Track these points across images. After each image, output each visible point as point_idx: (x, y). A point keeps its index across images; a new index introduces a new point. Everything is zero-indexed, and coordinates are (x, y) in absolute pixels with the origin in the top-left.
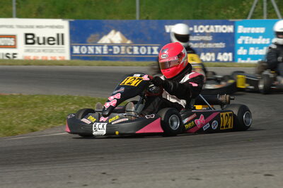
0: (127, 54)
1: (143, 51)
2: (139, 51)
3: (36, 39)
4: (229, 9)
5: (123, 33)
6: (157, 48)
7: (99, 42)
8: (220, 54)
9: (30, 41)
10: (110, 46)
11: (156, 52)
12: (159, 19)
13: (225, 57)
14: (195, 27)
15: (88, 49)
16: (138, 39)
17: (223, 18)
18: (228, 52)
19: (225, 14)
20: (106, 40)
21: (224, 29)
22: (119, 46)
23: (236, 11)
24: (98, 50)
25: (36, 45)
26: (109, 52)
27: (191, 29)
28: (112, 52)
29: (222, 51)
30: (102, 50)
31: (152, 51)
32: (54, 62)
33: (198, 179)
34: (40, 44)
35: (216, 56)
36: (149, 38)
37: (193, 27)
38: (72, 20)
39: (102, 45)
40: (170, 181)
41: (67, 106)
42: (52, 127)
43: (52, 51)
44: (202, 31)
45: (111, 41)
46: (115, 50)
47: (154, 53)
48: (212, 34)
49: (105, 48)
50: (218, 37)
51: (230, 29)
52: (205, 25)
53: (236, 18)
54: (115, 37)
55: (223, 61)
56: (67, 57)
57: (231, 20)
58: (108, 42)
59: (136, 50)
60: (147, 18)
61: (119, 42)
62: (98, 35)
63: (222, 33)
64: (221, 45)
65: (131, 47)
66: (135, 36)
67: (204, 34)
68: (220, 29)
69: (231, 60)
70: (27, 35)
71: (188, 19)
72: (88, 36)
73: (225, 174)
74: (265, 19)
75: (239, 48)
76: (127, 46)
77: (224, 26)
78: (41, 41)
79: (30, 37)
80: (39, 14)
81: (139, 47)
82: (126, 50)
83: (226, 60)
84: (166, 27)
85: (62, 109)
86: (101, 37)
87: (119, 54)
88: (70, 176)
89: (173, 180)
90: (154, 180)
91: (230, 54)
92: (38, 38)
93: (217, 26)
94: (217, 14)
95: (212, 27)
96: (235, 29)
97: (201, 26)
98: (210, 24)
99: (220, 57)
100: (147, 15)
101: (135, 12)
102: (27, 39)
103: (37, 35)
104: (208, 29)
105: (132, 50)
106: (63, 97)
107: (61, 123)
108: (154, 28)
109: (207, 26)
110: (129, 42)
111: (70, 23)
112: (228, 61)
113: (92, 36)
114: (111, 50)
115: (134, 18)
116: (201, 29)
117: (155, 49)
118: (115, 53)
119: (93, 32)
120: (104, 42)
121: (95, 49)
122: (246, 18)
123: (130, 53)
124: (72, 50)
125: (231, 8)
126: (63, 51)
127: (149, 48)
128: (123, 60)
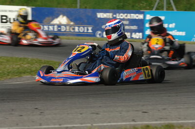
0: (70, 32)
1: (82, 29)
2: (79, 30)
3: (8, 19)
4: (142, 3)
5: (68, 17)
6: (91, 28)
7: (52, 23)
8: (133, 33)
9: (4, 21)
10: (59, 26)
11: (90, 31)
12: (94, 8)
13: (137, 36)
14: (118, 14)
15: (44, 27)
16: (78, 22)
17: (137, 9)
18: (139, 32)
19: (139, 6)
20: (56, 21)
21: (137, 16)
22: (65, 26)
23: (146, 5)
24: (51, 28)
25: (8, 23)
26: (58, 30)
27: (115, 16)
28: (60, 29)
29: (135, 31)
30: (54, 28)
31: (88, 30)
33: (97, 114)
35: (131, 35)
36: (86, 21)
37: (116, 14)
38: (33, 7)
39: (54, 25)
40: (79, 114)
41: (22, 65)
42: (10, 78)
44: (122, 18)
45: (60, 22)
46: (62, 29)
47: (89, 32)
48: (128, 20)
49: (56, 27)
50: (133, 22)
51: (141, 17)
52: (124, 13)
53: (146, 9)
54: (62, 20)
55: (136, 39)
57: (142, 11)
58: (58, 23)
59: (77, 29)
60: (86, 8)
61: (65, 23)
62: (50, 18)
63: (136, 19)
64: (134, 27)
65: (73, 27)
66: (76, 19)
67: (124, 19)
68: (134, 16)
69: (141, 37)
70: (2, 16)
71: (114, 9)
72: (44, 18)
73: (117, 111)
74: (165, 11)
75: (147, 30)
76: (70, 26)
77: (137, 15)
78: (12, 21)
79: (4, 18)
81: (79, 27)
82: (70, 29)
83: (138, 37)
84: (98, 14)
85: (19, 66)
86: (53, 19)
87: (65, 31)
88: (13, 110)
89: (81, 114)
90: (68, 114)
91: (141, 34)
92: (10, 19)
93: (132, 15)
94: (133, 6)
95: (129, 15)
96: (145, 17)
97: (121, 14)
98: (128, 13)
99: (134, 36)
100: (86, 5)
101: (77, 3)
102: (2, 19)
103: (9, 17)
104: (126, 16)
105: (74, 29)
106: (21, 59)
107: (16, 76)
108: (90, 14)
109: (126, 14)
110: (72, 23)
111: (32, 9)
112: (139, 39)
113: (47, 18)
114: (59, 28)
115: (76, 7)
116: (122, 16)
117: (90, 28)
118: (62, 30)
119: (47, 16)
120: (54, 23)
121: (49, 28)
122: (152, 10)
123: (72, 31)
125: (143, 2)
127: (86, 28)
128: (67, 36)
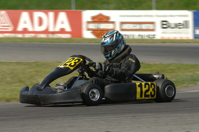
9: (165, 26)
25: (169, 29)
32: (182, 41)
34: (172, 28)
43: (180, 33)
56: (191, 37)
79: (165, 23)
80: (171, 7)
124: (194, 32)
126: (187, 33)
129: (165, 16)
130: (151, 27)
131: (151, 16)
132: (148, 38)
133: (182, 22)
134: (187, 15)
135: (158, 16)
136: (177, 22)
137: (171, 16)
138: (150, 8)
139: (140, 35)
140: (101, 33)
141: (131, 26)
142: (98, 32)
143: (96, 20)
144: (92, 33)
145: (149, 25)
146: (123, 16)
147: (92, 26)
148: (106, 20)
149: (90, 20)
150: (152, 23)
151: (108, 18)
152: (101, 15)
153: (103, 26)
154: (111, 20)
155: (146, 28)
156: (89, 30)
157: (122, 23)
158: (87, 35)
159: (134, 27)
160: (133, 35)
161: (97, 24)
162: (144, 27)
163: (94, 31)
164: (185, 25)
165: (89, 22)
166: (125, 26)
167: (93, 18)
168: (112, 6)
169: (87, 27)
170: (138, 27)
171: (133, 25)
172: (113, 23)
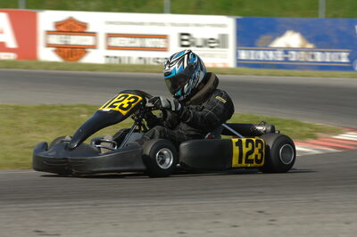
0: (307, 61)
5: (304, 34)
6: (347, 54)
7: (272, 46)
9: (186, 43)
10: (286, 51)
11: (344, 59)
20: (280, 42)
22: (297, 50)
24: (271, 55)
26: (284, 58)
28: (288, 58)
30: (275, 55)
31: (340, 57)
34: (198, 47)
36: (336, 41)
38: (239, 17)
39: (274, 50)
43: (211, 56)
45: (287, 45)
47: (342, 61)
49: (280, 53)
54: (292, 40)
56: (231, 63)
58: (284, 46)
59: (319, 57)
60: (335, 16)
61: (298, 46)
62: (269, 37)
65: (311, 53)
66: (319, 39)
72: (258, 37)
76: (307, 52)
79: (185, 37)
80: (199, 9)
81: (323, 52)
82: (305, 57)
86: (274, 39)
100: (335, 12)
101: (317, 9)
105: (313, 57)
108: (343, 28)
110: (310, 46)
111: (238, 22)
113: (264, 38)
114: (286, 56)
115: (317, 15)
117: (344, 55)
118: (293, 59)
119: (264, 33)
120: (277, 46)
121: (266, 55)
123: (311, 60)
124: (237, 54)
126: (225, 56)
129: (187, 25)
130: (161, 43)
131: (162, 24)
132: (156, 64)
133: (216, 37)
134: (225, 25)
135: (173, 25)
136: (208, 36)
137: (197, 25)
138: (160, 10)
139: (140, 58)
140: (72, 52)
141: (126, 42)
142: (66, 50)
143: (62, 28)
144: (56, 51)
145: (157, 40)
146: (111, 23)
147: (55, 39)
148: (80, 29)
149: (51, 28)
150: (164, 37)
151: (84, 25)
152: (71, 20)
153: (75, 40)
154: (90, 30)
155: (153, 46)
156: (49, 45)
157: (110, 36)
158: (46, 55)
159: (131, 42)
160: (129, 58)
161: (63, 36)
162: (149, 43)
163: (59, 49)
164: (221, 42)
165: (49, 33)
166: (115, 42)
167: (58, 25)
168: (93, 4)
169: (46, 40)
170: (138, 43)
171: (130, 39)
172: (93, 34)
